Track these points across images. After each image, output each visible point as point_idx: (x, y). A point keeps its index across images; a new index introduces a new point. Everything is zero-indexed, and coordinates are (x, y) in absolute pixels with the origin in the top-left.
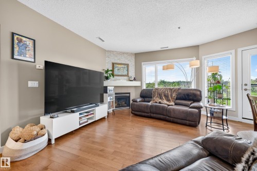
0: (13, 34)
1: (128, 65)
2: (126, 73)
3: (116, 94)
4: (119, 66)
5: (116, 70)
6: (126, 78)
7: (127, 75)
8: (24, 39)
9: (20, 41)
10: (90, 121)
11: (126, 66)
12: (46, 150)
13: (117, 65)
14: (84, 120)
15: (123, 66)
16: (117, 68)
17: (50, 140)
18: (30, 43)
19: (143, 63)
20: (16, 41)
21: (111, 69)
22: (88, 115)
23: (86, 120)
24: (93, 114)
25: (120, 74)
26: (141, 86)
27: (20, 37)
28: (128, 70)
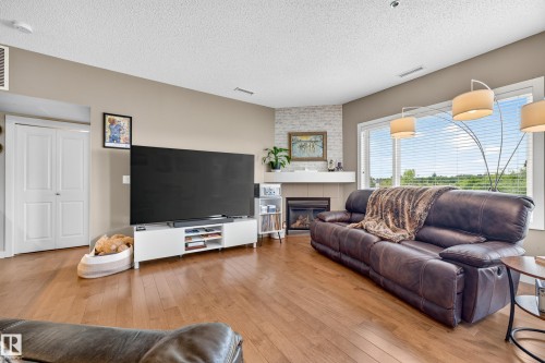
0: (105, 114)
1: (323, 135)
2: (319, 153)
3: (288, 199)
4: (304, 139)
5: (296, 148)
6: (320, 164)
7: (323, 159)
8: (117, 118)
9: (113, 122)
10: (210, 247)
11: (318, 138)
12: (125, 276)
13: (299, 138)
14: (197, 242)
15: (312, 138)
16: (298, 145)
17: (132, 262)
18: (125, 123)
19: (359, 126)
20: (108, 124)
21: (285, 146)
22: (207, 236)
23: (202, 244)
24: (219, 234)
25: (305, 155)
26: (355, 184)
27: (112, 117)
28: (324, 146)
